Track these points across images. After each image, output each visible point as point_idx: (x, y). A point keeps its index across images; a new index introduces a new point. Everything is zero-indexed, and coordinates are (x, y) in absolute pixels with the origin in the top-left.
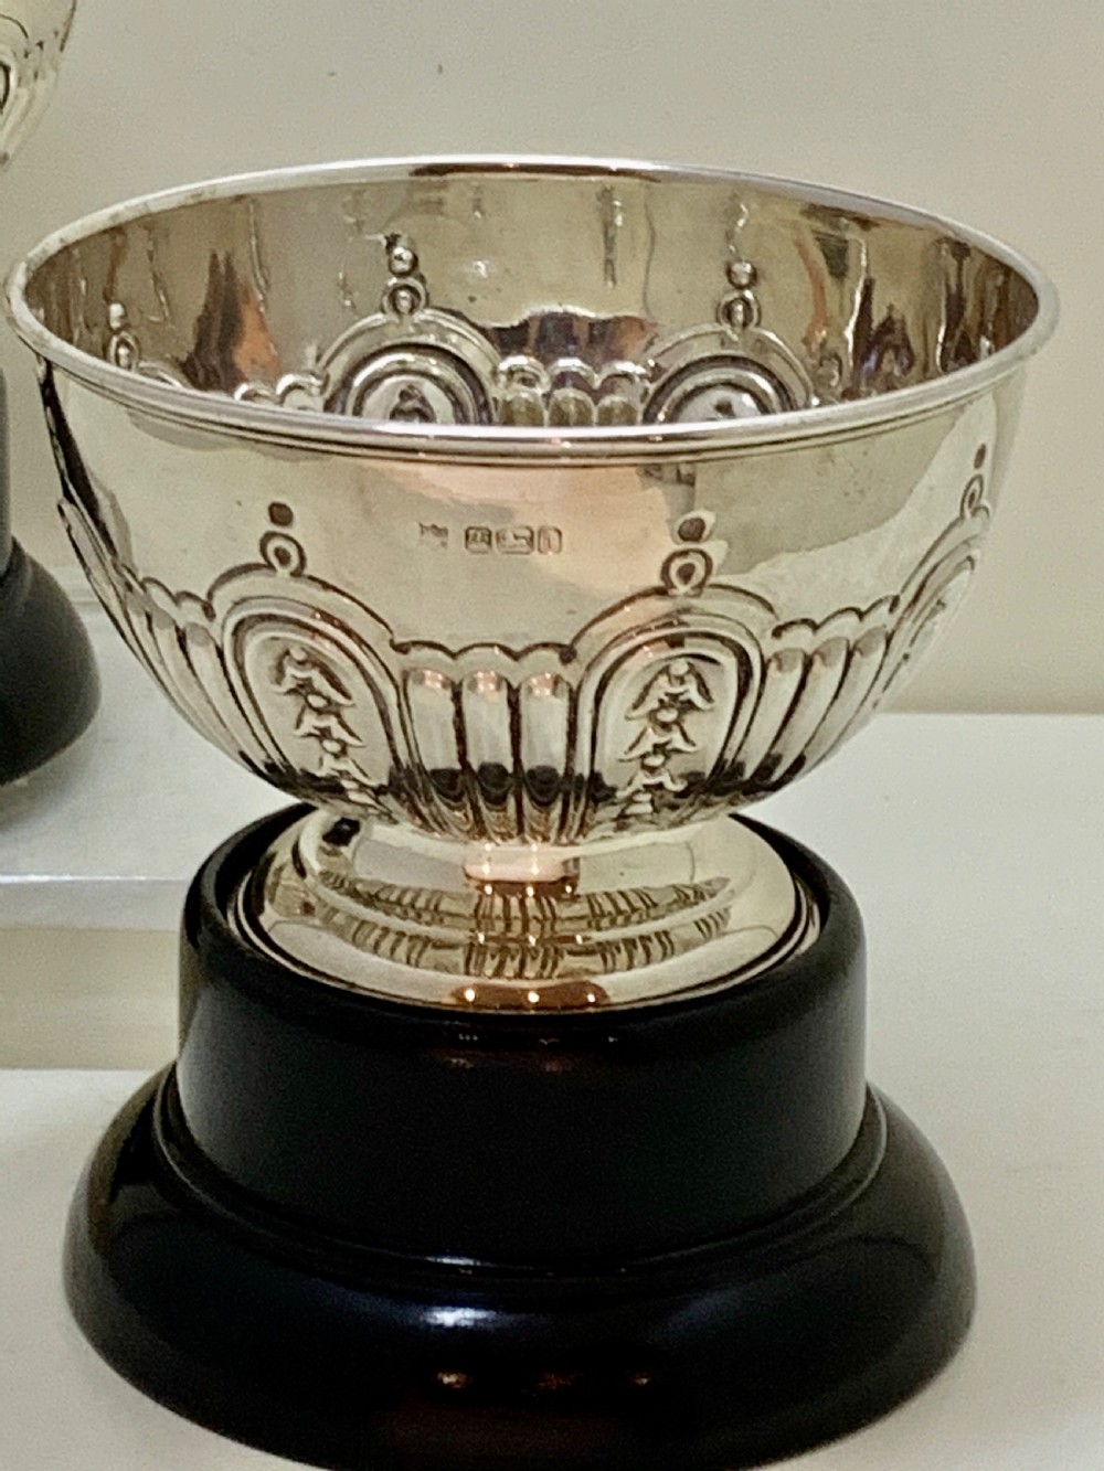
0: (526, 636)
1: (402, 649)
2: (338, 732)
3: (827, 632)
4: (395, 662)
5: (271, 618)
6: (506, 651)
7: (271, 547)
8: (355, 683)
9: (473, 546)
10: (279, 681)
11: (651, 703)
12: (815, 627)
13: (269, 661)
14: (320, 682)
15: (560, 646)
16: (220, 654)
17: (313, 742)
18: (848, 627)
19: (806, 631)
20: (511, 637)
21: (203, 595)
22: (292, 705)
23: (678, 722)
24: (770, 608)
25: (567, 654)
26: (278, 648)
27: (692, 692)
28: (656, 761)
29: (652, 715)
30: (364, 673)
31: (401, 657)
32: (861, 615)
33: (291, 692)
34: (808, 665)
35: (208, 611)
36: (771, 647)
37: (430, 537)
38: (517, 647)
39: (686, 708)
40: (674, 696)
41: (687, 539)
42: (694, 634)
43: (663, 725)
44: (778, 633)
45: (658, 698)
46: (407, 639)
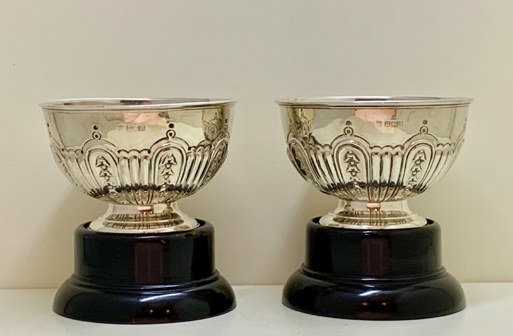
0: (395, 143)
1: (371, 148)
2: (356, 170)
3: (445, 147)
4: (370, 151)
5: (346, 145)
7: (346, 130)
8: (362, 157)
9: (387, 125)
10: (345, 160)
11: (416, 159)
12: (443, 146)
13: (343, 155)
14: (355, 158)
15: (401, 146)
16: (333, 156)
17: (350, 173)
18: (447, 147)
20: (393, 144)
21: (330, 144)
22: (347, 165)
23: (419, 164)
24: (437, 140)
25: (402, 148)
26: (346, 152)
27: (423, 158)
28: (414, 173)
29: (416, 161)
30: (364, 154)
31: (371, 150)
32: (450, 145)
33: (348, 162)
34: (442, 154)
35: (331, 147)
36: (437, 149)
37: (378, 124)
38: (393, 146)
39: (422, 161)
40: (420, 157)
41: (424, 124)
42: (425, 144)
43: (417, 165)
44: (438, 145)
45: (417, 158)
46: (373, 146)
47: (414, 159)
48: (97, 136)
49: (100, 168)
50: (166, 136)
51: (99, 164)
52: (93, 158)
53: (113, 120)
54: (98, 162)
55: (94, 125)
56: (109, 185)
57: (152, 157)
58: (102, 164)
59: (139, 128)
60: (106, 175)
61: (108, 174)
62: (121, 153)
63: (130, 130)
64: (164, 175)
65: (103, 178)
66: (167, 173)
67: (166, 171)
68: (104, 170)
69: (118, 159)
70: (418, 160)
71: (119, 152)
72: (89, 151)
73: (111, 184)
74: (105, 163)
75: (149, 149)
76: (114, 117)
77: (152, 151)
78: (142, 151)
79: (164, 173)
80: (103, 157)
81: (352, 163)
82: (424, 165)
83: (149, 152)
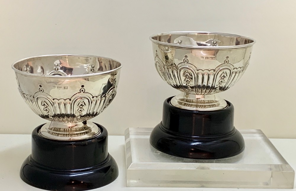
1: (197, 70)
2: (189, 80)
3: (238, 69)
4: (197, 72)
5: (184, 68)
6: (208, 70)
7: (185, 60)
9: (206, 59)
12: (237, 69)
14: (188, 75)
16: (177, 72)
17: (186, 82)
18: (239, 69)
19: (236, 69)
20: (209, 69)
21: (176, 67)
23: (223, 79)
24: (233, 66)
25: (214, 70)
26: (184, 71)
27: (225, 76)
28: (220, 83)
30: (193, 72)
32: (241, 68)
33: (185, 76)
34: (236, 73)
36: (233, 70)
37: (202, 58)
38: (210, 70)
39: (225, 77)
40: (224, 75)
41: (227, 58)
42: (226, 68)
43: (222, 79)
44: (234, 69)
45: (222, 76)
46: (199, 69)
47: (220, 76)
48: (41, 90)
49: (43, 106)
50: (80, 92)
51: (43, 104)
52: (39, 102)
53: (50, 83)
54: (42, 103)
55: (40, 85)
56: (49, 115)
57: (72, 103)
58: (44, 105)
59: (64, 88)
60: (47, 110)
61: (48, 110)
62: (55, 100)
63: (60, 88)
64: (79, 111)
65: (45, 111)
66: (81, 110)
67: (80, 109)
68: (46, 107)
69: (53, 103)
70: (222, 77)
71: (53, 99)
72: (37, 98)
73: (50, 114)
74: (46, 104)
75: (70, 98)
76: (50, 81)
77: (72, 99)
78: (66, 99)
79: (79, 110)
80: (45, 101)
81: (188, 77)
82: (226, 79)
83: (70, 100)
